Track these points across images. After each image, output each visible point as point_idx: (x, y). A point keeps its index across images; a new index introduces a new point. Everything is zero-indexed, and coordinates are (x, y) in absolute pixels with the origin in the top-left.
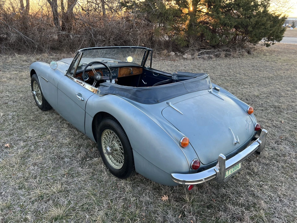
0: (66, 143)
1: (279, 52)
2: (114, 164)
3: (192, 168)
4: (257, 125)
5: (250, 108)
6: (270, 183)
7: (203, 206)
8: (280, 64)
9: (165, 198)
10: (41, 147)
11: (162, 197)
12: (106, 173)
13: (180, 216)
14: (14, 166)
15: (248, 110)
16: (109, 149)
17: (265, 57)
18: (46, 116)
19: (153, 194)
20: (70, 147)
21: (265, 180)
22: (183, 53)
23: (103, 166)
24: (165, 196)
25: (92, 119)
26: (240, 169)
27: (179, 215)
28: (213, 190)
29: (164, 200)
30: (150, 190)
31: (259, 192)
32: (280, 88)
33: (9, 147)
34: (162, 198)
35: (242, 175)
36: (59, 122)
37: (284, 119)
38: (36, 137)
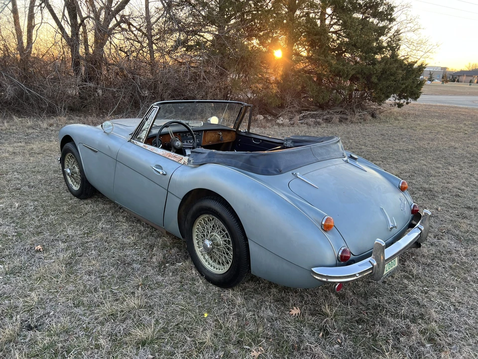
0: (129, 243)
1: (417, 116)
2: (213, 268)
3: (340, 259)
4: (414, 206)
5: (403, 183)
6: (437, 288)
7: (351, 321)
8: (421, 131)
9: (295, 311)
10: (92, 249)
11: (291, 310)
12: (201, 281)
13: (321, 334)
14: (57, 276)
15: (400, 185)
16: (208, 243)
17: (397, 122)
18: (88, 206)
19: (276, 307)
20: (137, 249)
21: (430, 285)
22: (276, 116)
23: (194, 272)
24: (295, 308)
25: (179, 201)
26: (398, 267)
27: (319, 334)
28: (360, 300)
29: (294, 315)
30: (270, 302)
31: (425, 300)
32: (426, 164)
33: (41, 250)
34: (291, 311)
35: (396, 279)
36: (110, 214)
37: (441, 206)
38: (81, 236)
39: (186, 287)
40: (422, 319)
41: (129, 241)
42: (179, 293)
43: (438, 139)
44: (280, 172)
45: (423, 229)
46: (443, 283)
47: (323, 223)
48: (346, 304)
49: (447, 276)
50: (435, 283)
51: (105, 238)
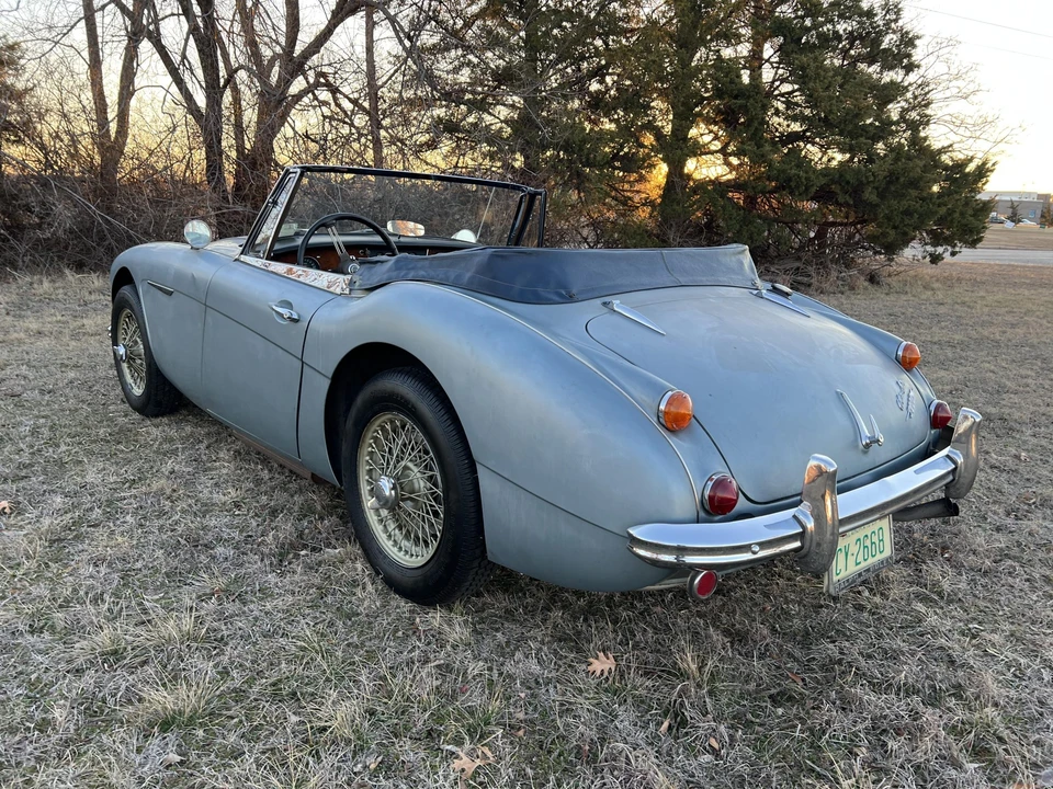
0: (224, 504)
2: (402, 553)
3: (707, 507)
4: (939, 406)
5: (907, 348)
6: (1007, 627)
7: (755, 696)
8: (986, 310)
9: (602, 664)
10: (128, 513)
11: (591, 660)
12: (370, 588)
13: (666, 724)
14: (19, 565)
15: (900, 353)
16: (386, 485)
17: (929, 293)
18: (155, 431)
19: (555, 653)
20: (239, 515)
21: (987, 616)
23: (359, 566)
24: (601, 654)
26: (891, 558)
27: (659, 724)
28: (789, 646)
29: (598, 673)
30: (542, 643)
31: (971, 653)
33: (7, 510)
34: (590, 664)
36: (203, 446)
37: (1028, 451)
38: (114, 486)
39: (329, 599)
40: (958, 697)
41: (223, 499)
42: (307, 611)
43: (1026, 324)
44: (569, 298)
45: (960, 460)
46: (1023, 615)
47: (662, 407)
48: (748, 655)
49: (1035, 598)
50: (1001, 613)
51: (168, 491)
